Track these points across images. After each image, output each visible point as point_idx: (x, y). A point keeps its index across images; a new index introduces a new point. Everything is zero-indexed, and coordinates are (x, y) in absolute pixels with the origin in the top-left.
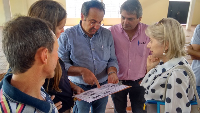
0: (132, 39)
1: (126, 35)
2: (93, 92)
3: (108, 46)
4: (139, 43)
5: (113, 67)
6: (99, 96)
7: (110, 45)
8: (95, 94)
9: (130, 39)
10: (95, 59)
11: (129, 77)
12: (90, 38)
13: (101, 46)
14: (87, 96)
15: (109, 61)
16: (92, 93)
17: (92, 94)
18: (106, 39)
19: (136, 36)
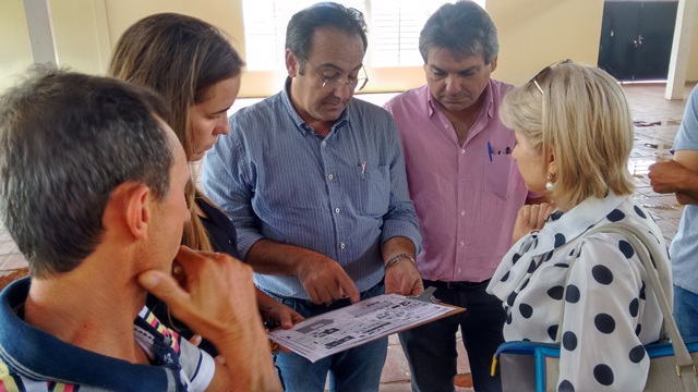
0: (468, 140)
1: (446, 126)
2: (332, 321)
3: (382, 164)
4: (491, 151)
5: (402, 240)
6: (350, 338)
7: (389, 162)
8: (335, 330)
9: (461, 138)
10: (338, 210)
11: (460, 271)
12: (322, 138)
13: (359, 165)
14: (309, 335)
15: (386, 217)
16: (329, 327)
17: (327, 332)
18: (375, 140)
19: (479, 127)
